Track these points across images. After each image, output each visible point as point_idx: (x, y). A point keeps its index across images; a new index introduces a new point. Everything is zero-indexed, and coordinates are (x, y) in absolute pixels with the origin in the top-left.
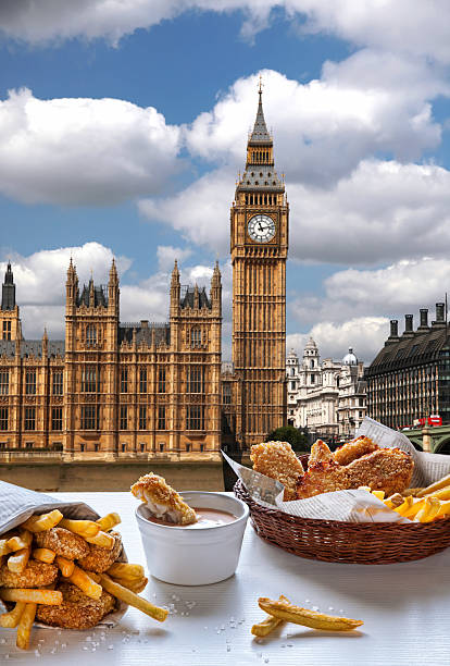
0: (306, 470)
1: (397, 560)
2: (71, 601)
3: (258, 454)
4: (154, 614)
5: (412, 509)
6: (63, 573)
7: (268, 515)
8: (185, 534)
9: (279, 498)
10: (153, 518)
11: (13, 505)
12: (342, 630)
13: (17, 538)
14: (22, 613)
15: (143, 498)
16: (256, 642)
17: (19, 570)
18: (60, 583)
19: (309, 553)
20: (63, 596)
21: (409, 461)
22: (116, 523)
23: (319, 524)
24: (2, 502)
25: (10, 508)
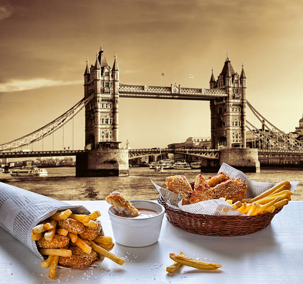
0: (193, 189)
1: (239, 235)
2: (76, 255)
3: (169, 181)
4: (117, 261)
5: (246, 209)
6: (72, 241)
7: (174, 212)
8: (133, 221)
9: (180, 203)
10: (117, 213)
11: (47, 207)
12: (211, 269)
13: (49, 224)
14: (51, 261)
15: (112, 203)
16: (168, 275)
17: (50, 239)
18: (71, 246)
19: (195, 231)
20: (72, 252)
21: (245, 185)
22: (98, 216)
23: (199, 216)
24: (42, 205)
25: (45, 209)
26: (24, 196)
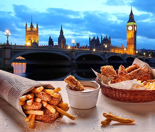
0: (117, 74)
1: (145, 102)
2: (46, 114)
3: (103, 69)
4: (71, 118)
5: (150, 86)
6: (44, 105)
7: (106, 88)
8: (81, 94)
9: (109, 83)
10: (71, 89)
11: (29, 85)
12: (129, 123)
13: (30, 95)
14: (31, 118)
15: (68, 83)
16: (102, 126)
17: (30, 105)
18: (43, 109)
19: (119, 99)
20: (44, 112)
21: (149, 71)
22: (60, 90)
23: (121, 90)
24: (25, 84)
25: (27, 86)
26: (14, 78)
